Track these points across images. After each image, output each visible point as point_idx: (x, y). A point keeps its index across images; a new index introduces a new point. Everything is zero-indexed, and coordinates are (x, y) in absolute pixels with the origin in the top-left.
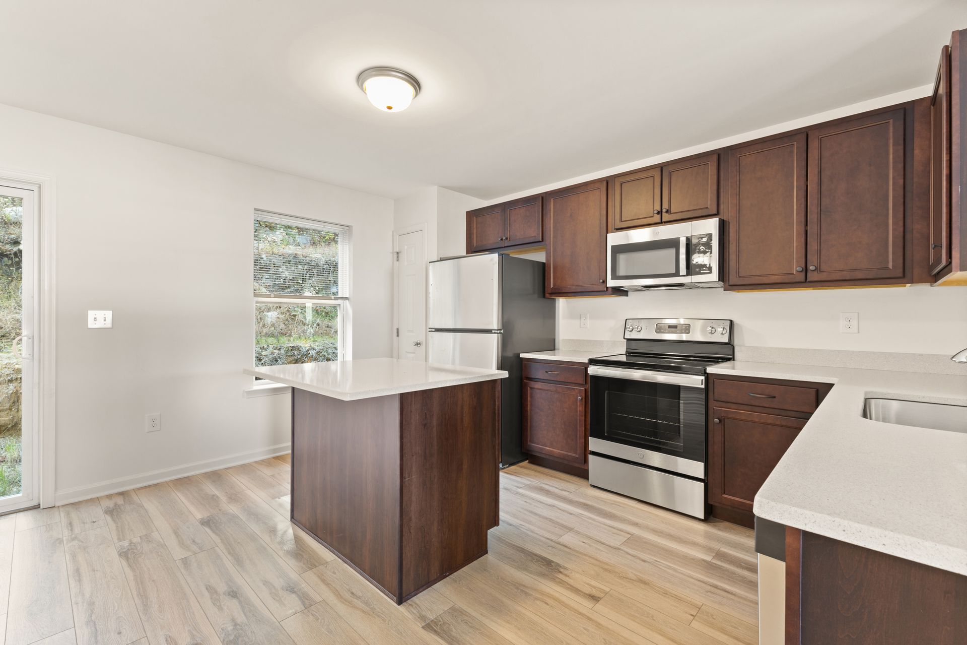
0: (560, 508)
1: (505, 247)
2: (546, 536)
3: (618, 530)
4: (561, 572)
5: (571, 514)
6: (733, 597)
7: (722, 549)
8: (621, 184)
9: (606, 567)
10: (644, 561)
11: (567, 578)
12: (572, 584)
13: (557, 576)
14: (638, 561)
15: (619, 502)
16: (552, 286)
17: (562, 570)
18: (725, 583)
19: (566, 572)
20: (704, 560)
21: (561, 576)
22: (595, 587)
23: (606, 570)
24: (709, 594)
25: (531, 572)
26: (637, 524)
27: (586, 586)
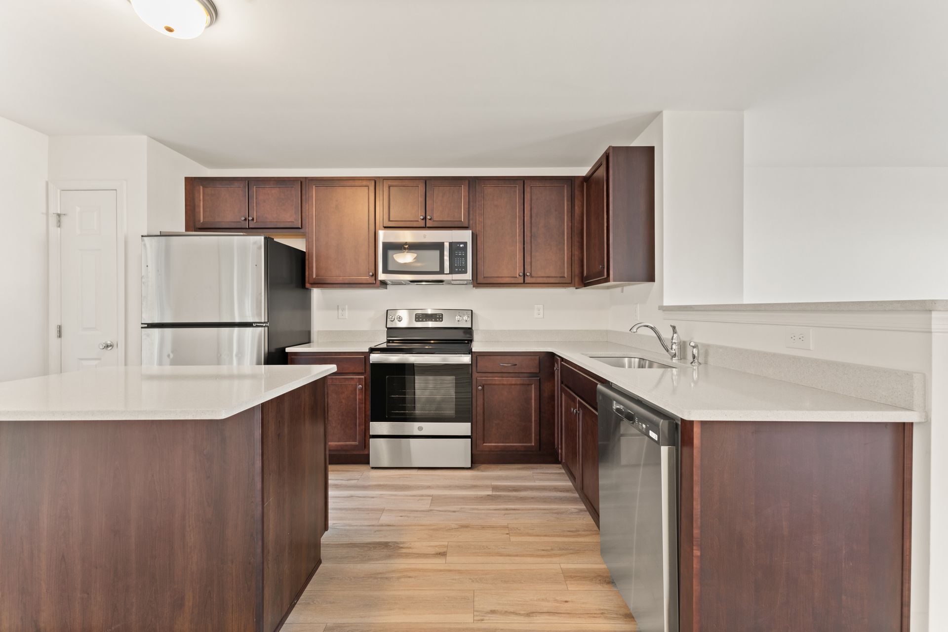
0: (360, 495)
1: (249, 228)
2: (366, 524)
3: (419, 496)
4: (402, 548)
5: (373, 497)
6: (519, 512)
7: (492, 484)
8: (389, 187)
9: (433, 527)
10: (454, 512)
11: (410, 550)
12: (417, 552)
13: (399, 552)
14: (450, 513)
15: (404, 475)
16: (314, 276)
17: (401, 546)
18: (509, 505)
19: (406, 545)
20: (488, 495)
21: (404, 551)
22: (436, 546)
23: (433, 530)
24: (506, 516)
25: (377, 559)
26: (430, 487)
27: (429, 548)
